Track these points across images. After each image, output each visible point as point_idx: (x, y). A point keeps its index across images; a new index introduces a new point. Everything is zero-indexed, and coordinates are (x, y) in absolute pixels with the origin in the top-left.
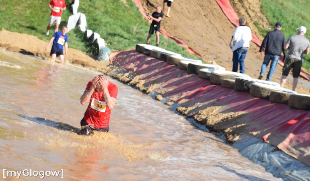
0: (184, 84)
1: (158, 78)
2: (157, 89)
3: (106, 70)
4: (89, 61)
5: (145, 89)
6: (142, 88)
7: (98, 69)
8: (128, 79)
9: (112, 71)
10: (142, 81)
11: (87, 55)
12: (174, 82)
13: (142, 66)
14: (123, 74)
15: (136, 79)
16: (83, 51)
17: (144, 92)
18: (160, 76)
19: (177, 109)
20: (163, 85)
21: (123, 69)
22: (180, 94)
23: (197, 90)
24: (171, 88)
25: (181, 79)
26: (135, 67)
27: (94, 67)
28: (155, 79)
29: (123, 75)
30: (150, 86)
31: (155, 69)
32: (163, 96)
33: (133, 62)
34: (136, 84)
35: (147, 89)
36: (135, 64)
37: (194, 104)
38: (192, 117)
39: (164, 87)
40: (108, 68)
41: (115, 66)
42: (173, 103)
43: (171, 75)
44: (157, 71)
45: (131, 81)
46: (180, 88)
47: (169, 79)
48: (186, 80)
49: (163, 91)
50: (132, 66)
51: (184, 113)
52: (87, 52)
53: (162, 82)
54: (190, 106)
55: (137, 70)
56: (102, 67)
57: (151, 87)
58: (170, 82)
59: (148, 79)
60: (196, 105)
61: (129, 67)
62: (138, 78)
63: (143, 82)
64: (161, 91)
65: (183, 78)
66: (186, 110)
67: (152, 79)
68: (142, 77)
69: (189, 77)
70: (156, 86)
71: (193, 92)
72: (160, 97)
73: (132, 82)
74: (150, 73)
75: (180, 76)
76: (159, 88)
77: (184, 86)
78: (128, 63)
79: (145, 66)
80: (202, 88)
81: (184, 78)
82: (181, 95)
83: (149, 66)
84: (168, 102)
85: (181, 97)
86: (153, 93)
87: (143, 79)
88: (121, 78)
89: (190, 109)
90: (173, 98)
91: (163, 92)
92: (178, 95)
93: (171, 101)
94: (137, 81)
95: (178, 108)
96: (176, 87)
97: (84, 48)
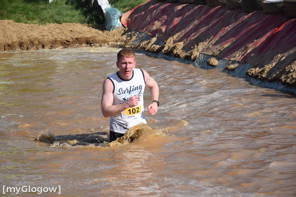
0: (245, 30)
1: (202, 33)
2: (205, 50)
3: (122, 41)
4: (95, 35)
5: (188, 54)
6: (183, 55)
7: (110, 43)
8: (157, 47)
9: (131, 41)
10: (179, 43)
11: (89, 26)
12: (228, 33)
13: (172, 21)
14: (148, 41)
15: (169, 43)
16: (82, 22)
17: (188, 59)
18: (203, 29)
19: (247, 74)
20: (214, 42)
21: (147, 34)
22: (243, 48)
23: (268, 34)
24: (226, 43)
25: (237, 25)
26: (162, 25)
27: (105, 42)
28: (198, 35)
29: (150, 42)
30: (194, 48)
31: (193, 20)
32: (218, 58)
33: (157, 18)
34: (172, 51)
35: (191, 54)
36: (161, 21)
37: (272, 58)
38: (277, 80)
39: (215, 44)
40: (124, 38)
41: (133, 32)
42: (236, 65)
43: (220, 22)
44: (196, 22)
45: (163, 47)
46: (239, 39)
47: (220, 30)
48: (245, 24)
49: (216, 50)
50: (157, 25)
51: (261, 76)
52: (88, 23)
53: (209, 38)
54: (267, 64)
55: (167, 28)
56: (116, 38)
57: (196, 49)
58: (221, 33)
59: (187, 38)
60: (276, 58)
61: (154, 28)
62: (172, 41)
63: (181, 45)
64: (212, 51)
65: (239, 21)
66: (263, 71)
67: (193, 37)
68: (177, 38)
69: (249, 18)
70: (201, 46)
71: (263, 39)
72: (214, 61)
73: (166, 48)
74: (187, 28)
75: (234, 20)
76: (208, 48)
77: (245, 34)
78: (151, 23)
79: (177, 20)
80: (277, 30)
81: (242, 22)
82: (246, 48)
83: (182, 18)
84: (229, 65)
85: (246, 52)
86: (202, 57)
87: (180, 41)
88: (148, 47)
89: (268, 67)
90: (235, 57)
91: (217, 53)
92: (240, 50)
93: (234, 62)
94: (172, 45)
95: (249, 71)
96: (234, 39)
97: (83, 18)
